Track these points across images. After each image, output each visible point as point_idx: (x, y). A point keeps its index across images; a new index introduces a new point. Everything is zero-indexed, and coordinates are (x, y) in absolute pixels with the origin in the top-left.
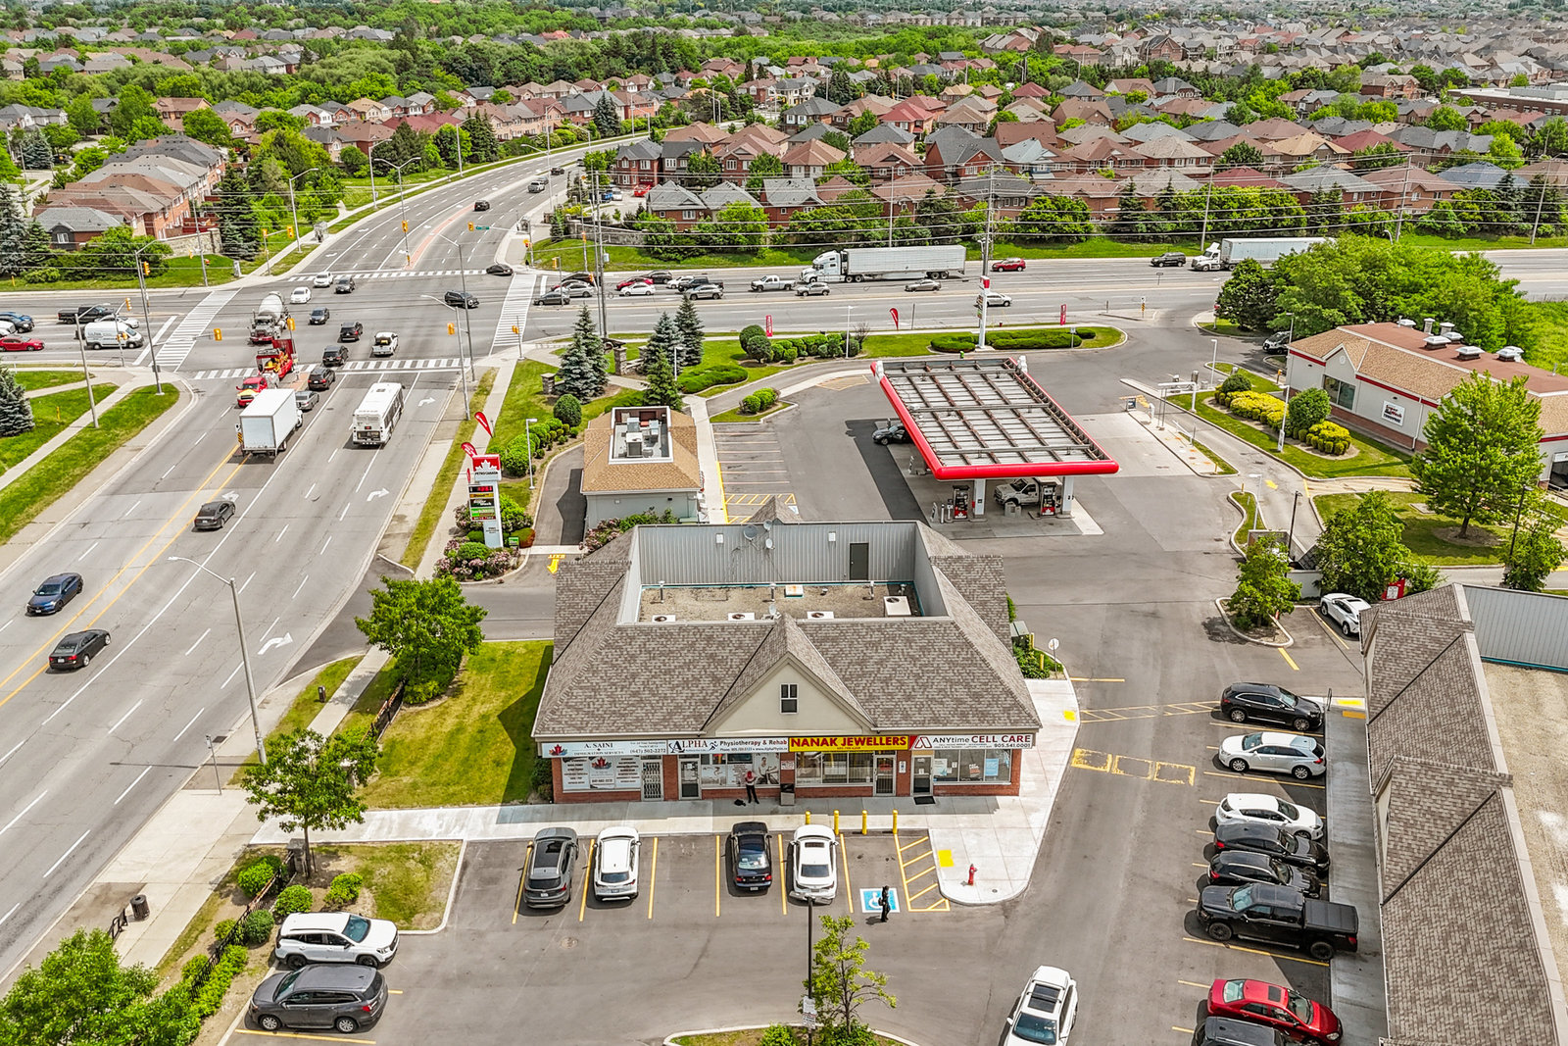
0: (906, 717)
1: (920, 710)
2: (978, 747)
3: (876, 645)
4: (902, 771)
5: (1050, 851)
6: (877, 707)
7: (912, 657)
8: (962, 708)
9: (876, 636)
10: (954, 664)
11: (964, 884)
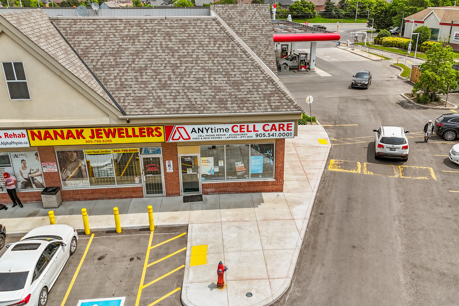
0: (159, 104)
1: (175, 97)
2: (239, 138)
3: (133, 38)
4: (170, 170)
5: (316, 242)
6: (128, 95)
7: (171, 49)
8: (220, 95)
9: (134, 31)
10: (215, 55)
11: (212, 287)
